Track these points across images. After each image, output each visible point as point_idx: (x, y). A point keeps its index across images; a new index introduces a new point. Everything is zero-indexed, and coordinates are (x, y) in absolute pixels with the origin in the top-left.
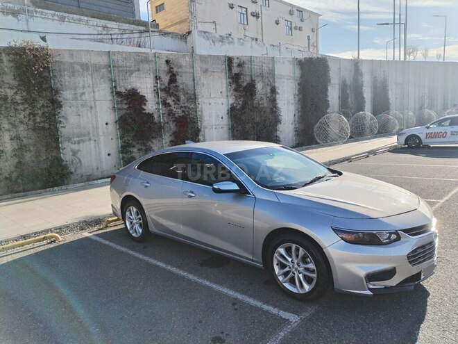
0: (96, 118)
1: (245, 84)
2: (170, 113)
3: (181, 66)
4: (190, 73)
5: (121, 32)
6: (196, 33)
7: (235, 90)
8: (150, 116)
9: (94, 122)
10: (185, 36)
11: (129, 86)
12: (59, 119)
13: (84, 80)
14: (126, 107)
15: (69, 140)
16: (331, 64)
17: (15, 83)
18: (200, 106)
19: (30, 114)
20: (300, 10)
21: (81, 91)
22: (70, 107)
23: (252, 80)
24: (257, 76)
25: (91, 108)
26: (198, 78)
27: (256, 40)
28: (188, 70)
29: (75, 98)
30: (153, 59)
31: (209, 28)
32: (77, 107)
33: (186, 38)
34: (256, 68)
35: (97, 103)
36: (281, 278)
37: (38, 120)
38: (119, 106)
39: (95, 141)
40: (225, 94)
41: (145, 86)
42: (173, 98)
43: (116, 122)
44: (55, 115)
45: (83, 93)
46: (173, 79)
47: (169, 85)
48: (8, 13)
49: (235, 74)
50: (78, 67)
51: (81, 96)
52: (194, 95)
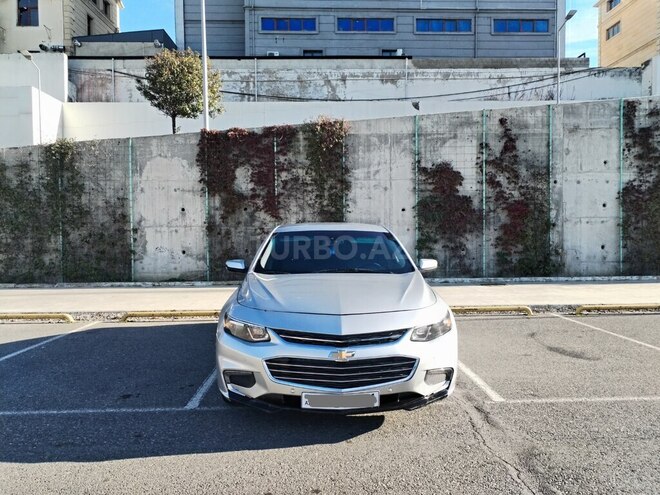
0: (391, 202)
2: (500, 196)
3: (526, 126)
4: (542, 134)
5: (524, 81)
7: (640, 157)
8: (467, 200)
9: (387, 207)
10: (639, 71)
11: (439, 160)
12: (348, 203)
13: (379, 155)
14: (430, 187)
17: (308, 162)
18: (558, 185)
19: (317, 196)
21: (376, 168)
22: (361, 188)
25: (386, 189)
26: (557, 142)
28: (538, 130)
29: (368, 178)
30: (479, 119)
32: (369, 188)
33: (640, 74)
35: (393, 183)
37: (325, 203)
38: (422, 187)
40: (613, 164)
41: (463, 158)
42: (507, 175)
43: (415, 208)
44: (342, 197)
45: (378, 171)
46: (510, 146)
47: (502, 153)
48: (387, 81)
49: (642, 130)
50: (375, 140)
51: (374, 175)
52: (548, 167)
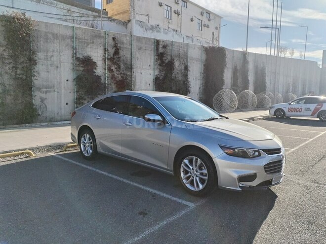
0: (60, 75)
1: (167, 61)
2: (113, 77)
3: (123, 43)
4: (129, 49)
5: (81, 15)
6: (134, 21)
7: (160, 65)
8: (99, 77)
9: (58, 78)
10: (126, 24)
11: (86, 54)
12: (34, 74)
13: (55, 46)
14: (82, 69)
15: (39, 89)
16: (227, 53)
17: (5, 43)
18: (134, 74)
20: (208, 13)
21: (51, 54)
22: (42, 65)
23: (172, 59)
24: (176, 56)
25: (57, 67)
26: (134, 53)
27: (177, 31)
28: (128, 47)
29: (46, 59)
30: (104, 36)
31: (143, 19)
32: (47, 65)
33: (127, 25)
34: (175, 51)
35: (62, 64)
36: (184, 181)
37: (19, 72)
38: (77, 68)
39: (58, 92)
40: (152, 67)
41: (97, 55)
42: (116, 66)
43: (74, 80)
44: (31, 70)
45: (52, 56)
46: (117, 52)
47: (113, 56)
49: (161, 53)
50: (50, 36)
51: (50, 58)
52: (131, 65)
